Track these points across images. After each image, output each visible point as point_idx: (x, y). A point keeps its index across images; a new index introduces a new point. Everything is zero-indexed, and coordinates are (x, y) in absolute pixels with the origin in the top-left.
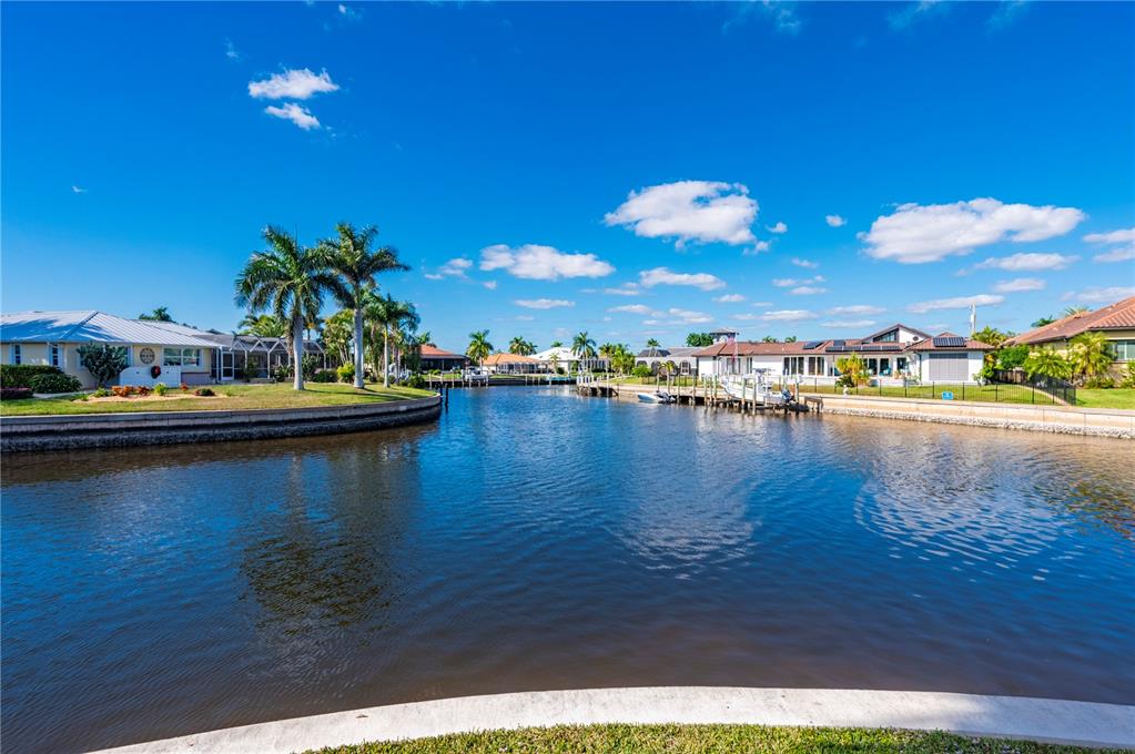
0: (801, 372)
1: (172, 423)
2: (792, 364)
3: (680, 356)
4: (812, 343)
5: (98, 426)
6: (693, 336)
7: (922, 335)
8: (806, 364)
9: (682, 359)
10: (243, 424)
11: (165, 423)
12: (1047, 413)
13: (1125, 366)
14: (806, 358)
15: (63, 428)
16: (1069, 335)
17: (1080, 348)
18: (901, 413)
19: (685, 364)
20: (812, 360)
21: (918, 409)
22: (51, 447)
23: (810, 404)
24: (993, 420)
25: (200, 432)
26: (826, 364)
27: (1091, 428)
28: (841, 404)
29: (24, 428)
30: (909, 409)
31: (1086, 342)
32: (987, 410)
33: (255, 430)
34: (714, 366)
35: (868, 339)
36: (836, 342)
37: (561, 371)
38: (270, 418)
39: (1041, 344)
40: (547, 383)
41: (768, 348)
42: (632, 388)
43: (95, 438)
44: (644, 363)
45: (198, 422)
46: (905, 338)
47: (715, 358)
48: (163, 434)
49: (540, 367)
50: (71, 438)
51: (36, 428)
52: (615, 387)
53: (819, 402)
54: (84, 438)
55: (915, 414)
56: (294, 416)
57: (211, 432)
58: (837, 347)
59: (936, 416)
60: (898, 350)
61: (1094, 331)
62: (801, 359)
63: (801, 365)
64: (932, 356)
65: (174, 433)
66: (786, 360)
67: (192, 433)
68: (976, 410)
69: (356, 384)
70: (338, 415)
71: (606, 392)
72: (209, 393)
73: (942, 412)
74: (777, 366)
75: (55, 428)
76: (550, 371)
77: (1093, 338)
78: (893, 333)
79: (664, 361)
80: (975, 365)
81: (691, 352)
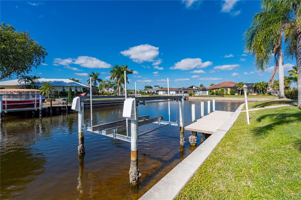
0: (178, 93)
2: (177, 92)
3: (152, 91)
4: (180, 88)
7: (197, 87)
8: (179, 92)
12: (221, 98)
13: (225, 92)
17: (220, 90)
19: (154, 92)
20: (180, 92)
21: (204, 98)
23: (186, 99)
26: (182, 92)
28: (191, 98)
32: (214, 98)
39: (215, 89)
41: (172, 89)
44: (145, 92)
46: (194, 88)
47: (163, 91)
53: (188, 98)
58: (184, 89)
60: (193, 90)
61: (222, 87)
63: (178, 92)
64: (202, 91)
66: (176, 91)
68: (212, 98)
73: (207, 99)
74: (174, 93)
77: (222, 88)
78: (192, 87)
79: (150, 91)
80: (207, 92)
81: (154, 90)
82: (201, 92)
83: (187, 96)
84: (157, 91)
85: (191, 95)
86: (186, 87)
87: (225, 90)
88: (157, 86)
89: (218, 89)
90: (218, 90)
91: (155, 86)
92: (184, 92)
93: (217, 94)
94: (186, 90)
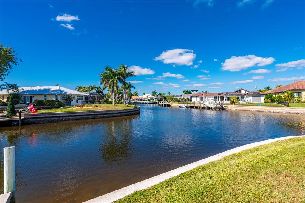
0: (218, 100)
1: (95, 113)
3: (186, 96)
4: (220, 93)
5: (80, 114)
6: (184, 91)
7: (247, 91)
8: (220, 98)
9: (186, 97)
10: (109, 114)
11: (94, 114)
12: (283, 109)
13: (296, 98)
14: (220, 97)
15: (73, 115)
16: (284, 91)
17: (286, 94)
18: (248, 109)
19: (187, 98)
20: (221, 97)
21: (252, 108)
22: (71, 119)
23: (225, 108)
24: (270, 110)
25: (101, 116)
26: (224, 98)
27: (292, 112)
28: (232, 107)
29: (65, 115)
30: (250, 108)
31: (288, 93)
32: (269, 108)
33: (112, 115)
34: (197, 99)
35: (234, 92)
36: (226, 93)
37: (149, 100)
38: (115, 112)
40: (146, 103)
41: (210, 94)
42: (175, 105)
43: (80, 117)
44: (177, 98)
45: (100, 113)
46: (243, 92)
47: (197, 97)
48: (93, 116)
49: (143, 99)
50: (75, 117)
51: (67, 115)
52: (170, 104)
53: (227, 107)
54: (77, 117)
55: (252, 109)
56: (119, 112)
57: (103, 116)
58: (227, 94)
59: (257, 110)
60: (242, 95)
61: (289, 90)
62: (218, 97)
64: (252, 96)
65: (96, 116)
66: (215, 97)
67: (99, 116)
68: (266, 108)
69: (124, 104)
70: (127, 111)
71: (168, 106)
72: (97, 106)
73: (258, 109)
74: (212, 99)
75: (71, 115)
76: (146, 101)
77: (289, 92)
78: (240, 91)
79: (182, 97)
80: (262, 99)
82: (251, 98)
83: (226, 104)
85: (233, 102)
87: (296, 96)
89: (283, 93)
90: (282, 95)
92: (227, 98)
94: (230, 95)
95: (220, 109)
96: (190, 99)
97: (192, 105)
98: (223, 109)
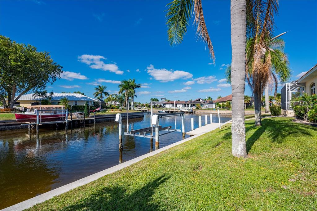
2: (184, 105)
3: (159, 104)
4: (187, 101)
6: (152, 99)
8: (186, 105)
12: (227, 111)
17: (226, 103)
18: (208, 112)
19: (161, 105)
20: (187, 105)
21: (210, 112)
23: (193, 112)
26: (189, 105)
28: (198, 111)
34: (170, 106)
36: (191, 101)
39: (222, 102)
41: (178, 102)
46: (201, 101)
47: (170, 104)
52: (148, 110)
53: (195, 111)
60: (200, 103)
61: (228, 100)
62: (185, 104)
63: (185, 105)
73: (214, 112)
74: (181, 106)
77: (229, 102)
78: (199, 100)
79: (156, 104)
80: (214, 105)
81: (161, 103)
82: (208, 105)
83: (194, 109)
84: (164, 104)
85: (197, 108)
86: (194, 100)
88: (164, 99)
89: (225, 102)
90: (224, 103)
91: (162, 99)
92: (191, 105)
93: (223, 108)
94: (193, 103)
95: (191, 113)
96: (162, 106)
97: (168, 110)
98: (192, 113)
